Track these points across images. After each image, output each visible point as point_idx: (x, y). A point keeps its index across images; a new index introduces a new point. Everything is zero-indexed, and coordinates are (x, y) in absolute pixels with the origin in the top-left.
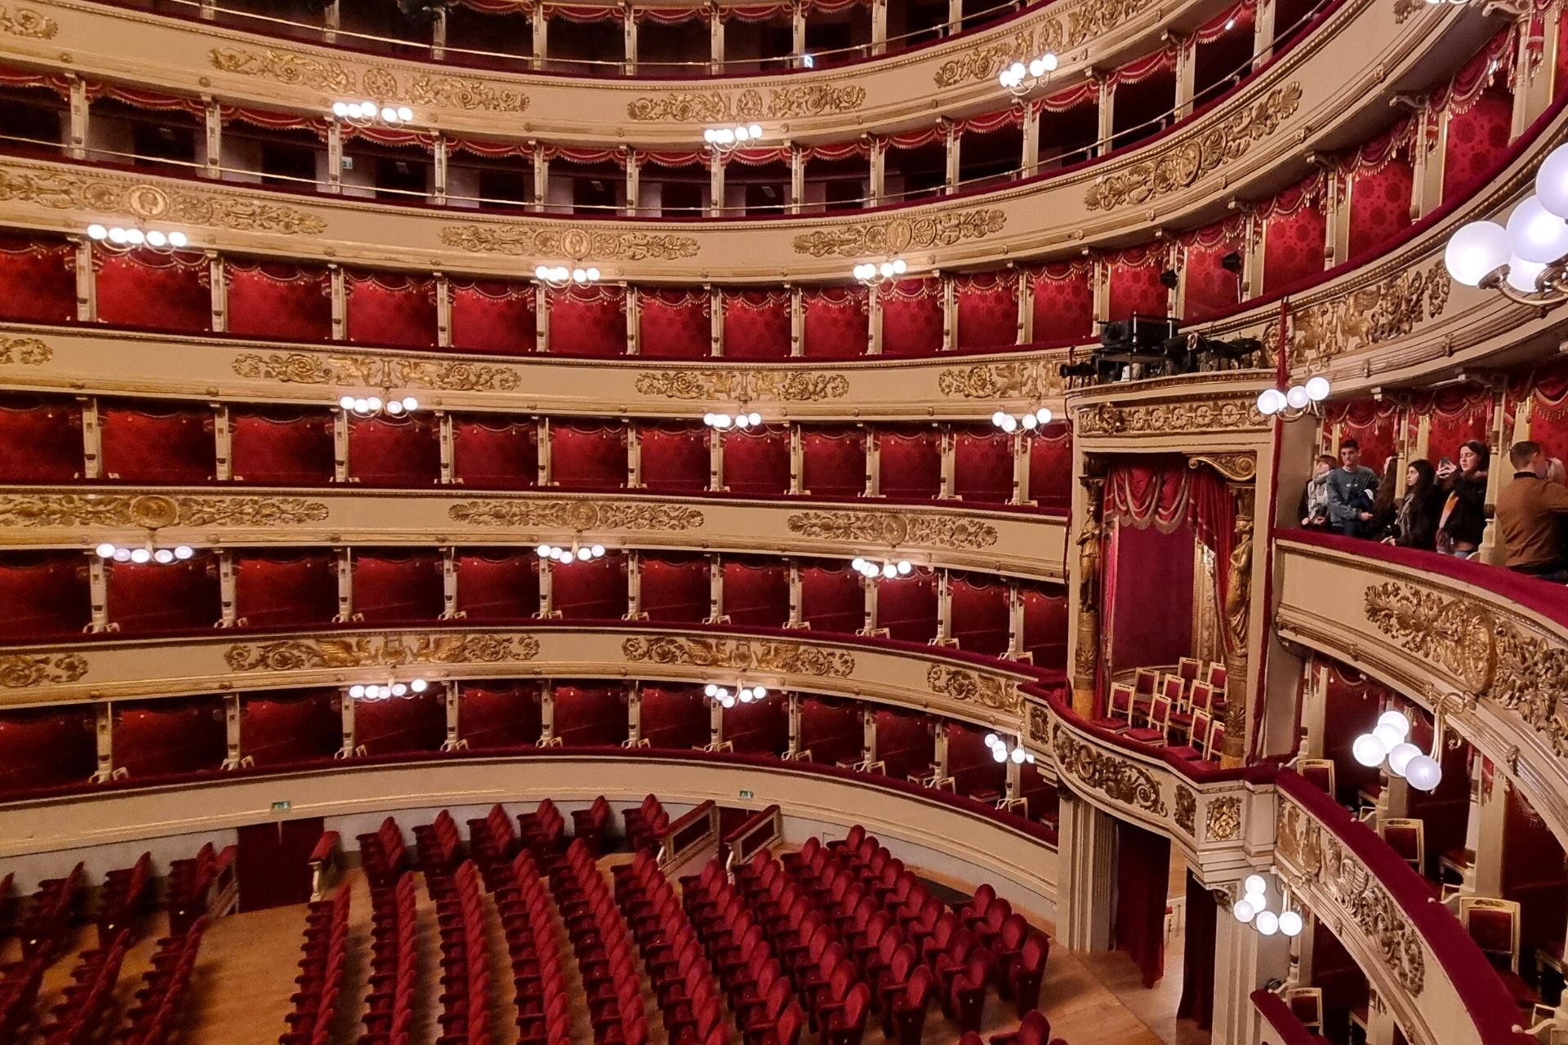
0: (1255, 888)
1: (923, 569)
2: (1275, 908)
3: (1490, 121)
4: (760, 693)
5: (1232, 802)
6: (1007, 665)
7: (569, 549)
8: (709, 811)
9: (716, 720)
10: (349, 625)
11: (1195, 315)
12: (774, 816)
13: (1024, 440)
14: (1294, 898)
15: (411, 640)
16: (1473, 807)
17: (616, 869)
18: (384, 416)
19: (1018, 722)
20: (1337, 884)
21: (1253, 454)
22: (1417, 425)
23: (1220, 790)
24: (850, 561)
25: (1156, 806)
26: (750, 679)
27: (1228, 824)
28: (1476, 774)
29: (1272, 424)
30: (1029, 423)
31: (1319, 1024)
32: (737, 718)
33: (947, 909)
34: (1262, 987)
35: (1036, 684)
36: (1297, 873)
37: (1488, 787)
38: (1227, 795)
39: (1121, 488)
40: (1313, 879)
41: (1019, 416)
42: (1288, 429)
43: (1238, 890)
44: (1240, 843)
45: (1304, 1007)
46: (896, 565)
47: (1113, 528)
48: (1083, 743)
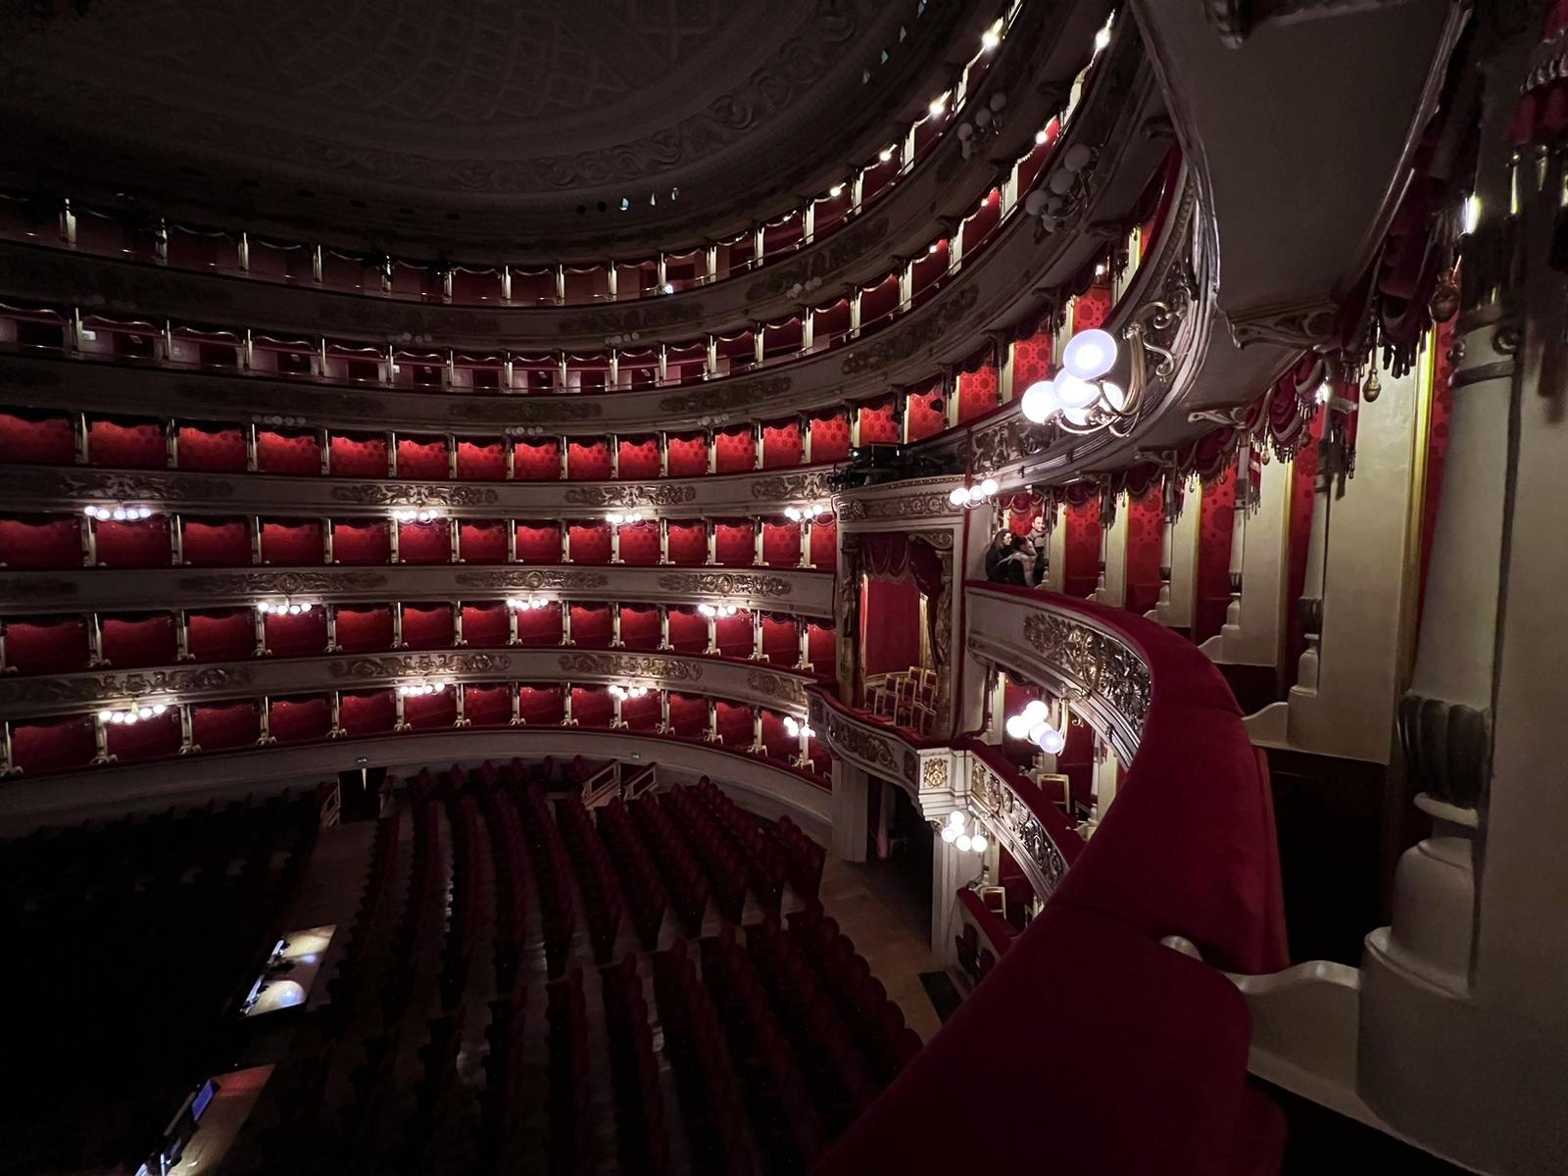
0: (957, 820)
1: (744, 611)
2: (971, 834)
3: (1103, 304)
4: (643, 691)
5: (941, 763)
6: (799, 672)
7: (527, 602)
8: (614, 766)
9: (618, 709)
10: (401, 649)
11: (915, 440)
12: (653, 769)
13: (806, 526)
14: (983, 827)
15: (435, 657)
16: (1096, 765)
17: (557, 802)
18: (418, 523)
19: (805, 709)
20: (1010, 817)
21: (951, 531)
22: (1056, 509)
23: (933, 754)
24: (695, 607)
25: (892, 763)
26: (637, 682)
27: (938, 777)
28: (1097, 744)
29: (962, 512)
30: (808, 515)
31: (1004, 911)
32: (630, 707)
33: (760, 831)
34: (964, 885)
35: (814, 684)
36: (984, 810)
37: (1104, 752)
38: (938, 757)
39: (867, 556)
40: (995, 815)
41: (801, 510)
42: (974, 515)
43: (947, 821)
44: (948, 790)
45: (993, 899)
46: (726, 608)
47: (863, 582)
48: (844, 722)
